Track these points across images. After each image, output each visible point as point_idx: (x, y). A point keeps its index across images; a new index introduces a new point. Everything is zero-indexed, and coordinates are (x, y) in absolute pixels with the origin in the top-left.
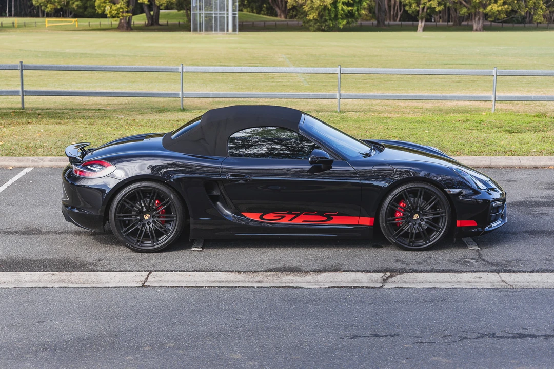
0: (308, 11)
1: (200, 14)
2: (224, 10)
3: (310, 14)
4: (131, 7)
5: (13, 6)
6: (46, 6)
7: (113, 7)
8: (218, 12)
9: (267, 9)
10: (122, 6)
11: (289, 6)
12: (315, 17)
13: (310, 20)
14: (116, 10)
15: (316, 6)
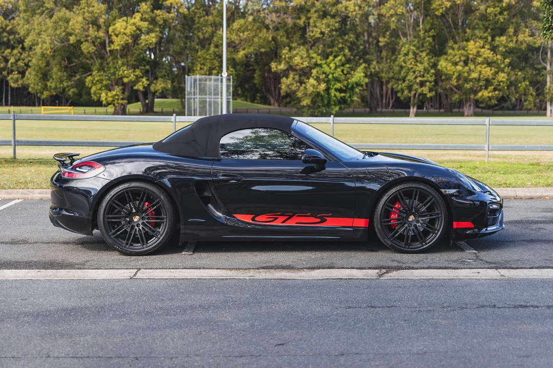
0: (301, 98)
1: (194, 99)
2: (218, 94)
3: (304, 100)
4: (126, 94)
5: (9, 95)
6: (42, 93)
7: (109, 94)
8: (213, 97)
9: (260, 97)
10: (118, 93)
11: (283, 93)
12: (309, 103)
13: (303, 107)
14: (111, 97)
15: (309, 93)
